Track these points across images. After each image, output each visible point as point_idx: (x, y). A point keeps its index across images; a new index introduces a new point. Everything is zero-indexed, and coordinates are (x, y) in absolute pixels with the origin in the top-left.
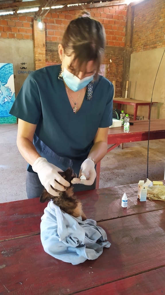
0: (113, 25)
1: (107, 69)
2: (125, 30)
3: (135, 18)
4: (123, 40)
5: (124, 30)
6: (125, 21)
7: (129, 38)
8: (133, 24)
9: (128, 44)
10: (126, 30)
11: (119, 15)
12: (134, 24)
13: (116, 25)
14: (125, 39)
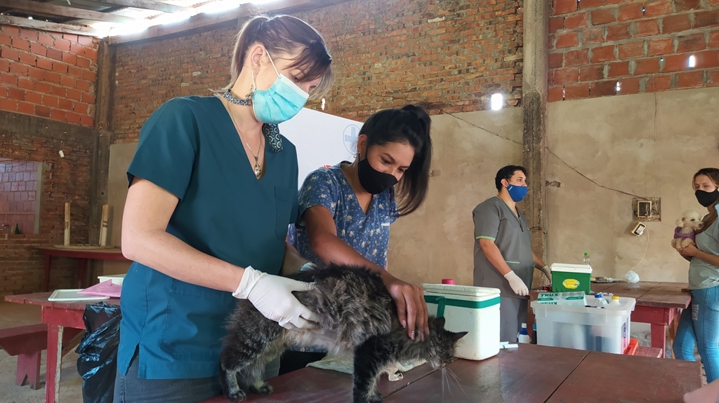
0: (63, 75)
1: (45, 173)
2: (93, 91)
3: (117, 70)
4: (88, 111)
5: (92, 89)
6: (94, 71)
7: (104, 109)
8: (114, 81)
9: (103, 120)
10: (96, 92)
11: (79, 56)
12: (117, 82)
13: (72, 77)
14: (94, 111)
